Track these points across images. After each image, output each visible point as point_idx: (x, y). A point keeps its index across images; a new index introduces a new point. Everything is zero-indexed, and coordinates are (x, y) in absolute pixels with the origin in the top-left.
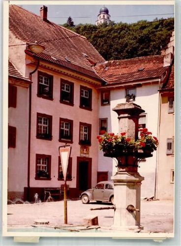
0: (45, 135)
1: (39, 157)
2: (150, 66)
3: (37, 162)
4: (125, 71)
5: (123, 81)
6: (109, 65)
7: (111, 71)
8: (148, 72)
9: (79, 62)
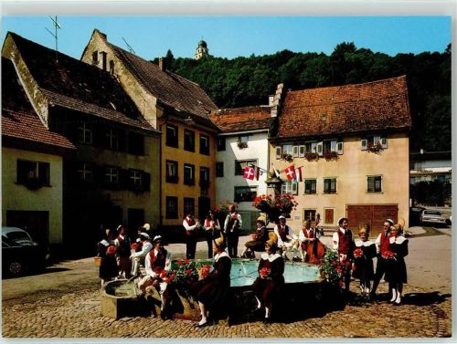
0: (173, 179)
1: (169, 199)
2: (259, 116)
3: (167, 204)
4: (237, 119)
5: (237, 129)
6: (222, 113)
7: (225, 118)
8: (258, 122)
9: (198, 111)
